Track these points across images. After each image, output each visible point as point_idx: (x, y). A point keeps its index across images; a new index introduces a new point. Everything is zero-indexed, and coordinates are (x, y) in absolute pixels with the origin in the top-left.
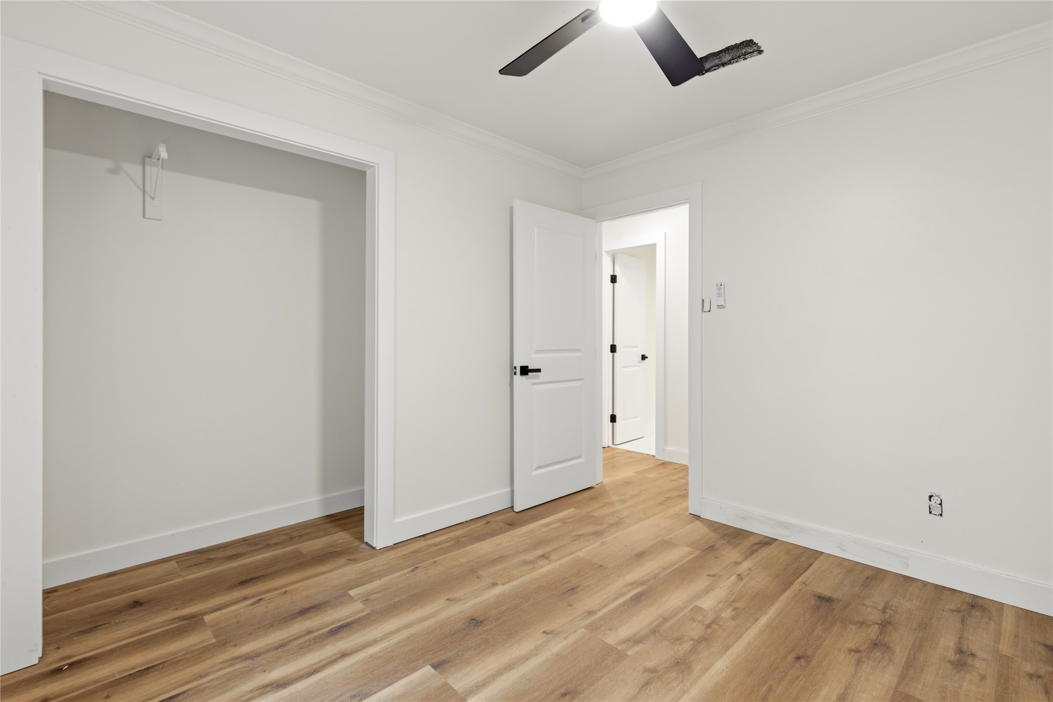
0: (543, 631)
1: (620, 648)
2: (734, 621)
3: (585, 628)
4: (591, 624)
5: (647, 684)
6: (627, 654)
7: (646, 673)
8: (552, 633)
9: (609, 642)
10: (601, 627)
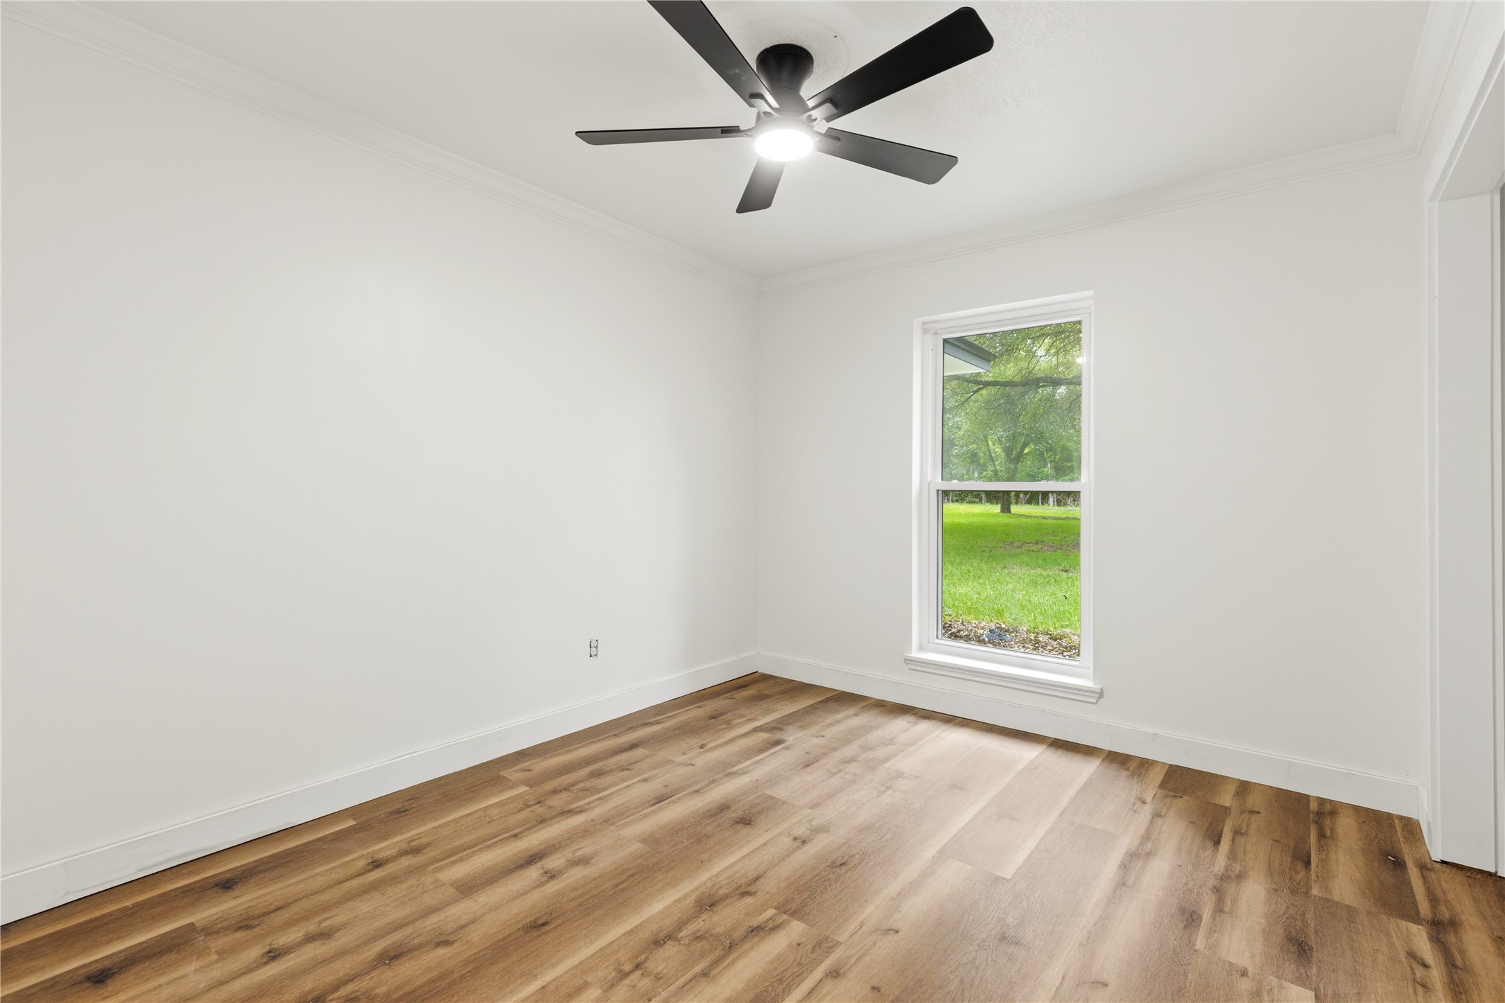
0: (900, 934)
1: (785, 917)
2: (586, 981)
3: (839, 943)
4: (830, 950)
5: (757, 879)
6: (775, 909)
7: (754, 890)
8: (885, 931)
9: (799, 923)
10: (814, 947)
